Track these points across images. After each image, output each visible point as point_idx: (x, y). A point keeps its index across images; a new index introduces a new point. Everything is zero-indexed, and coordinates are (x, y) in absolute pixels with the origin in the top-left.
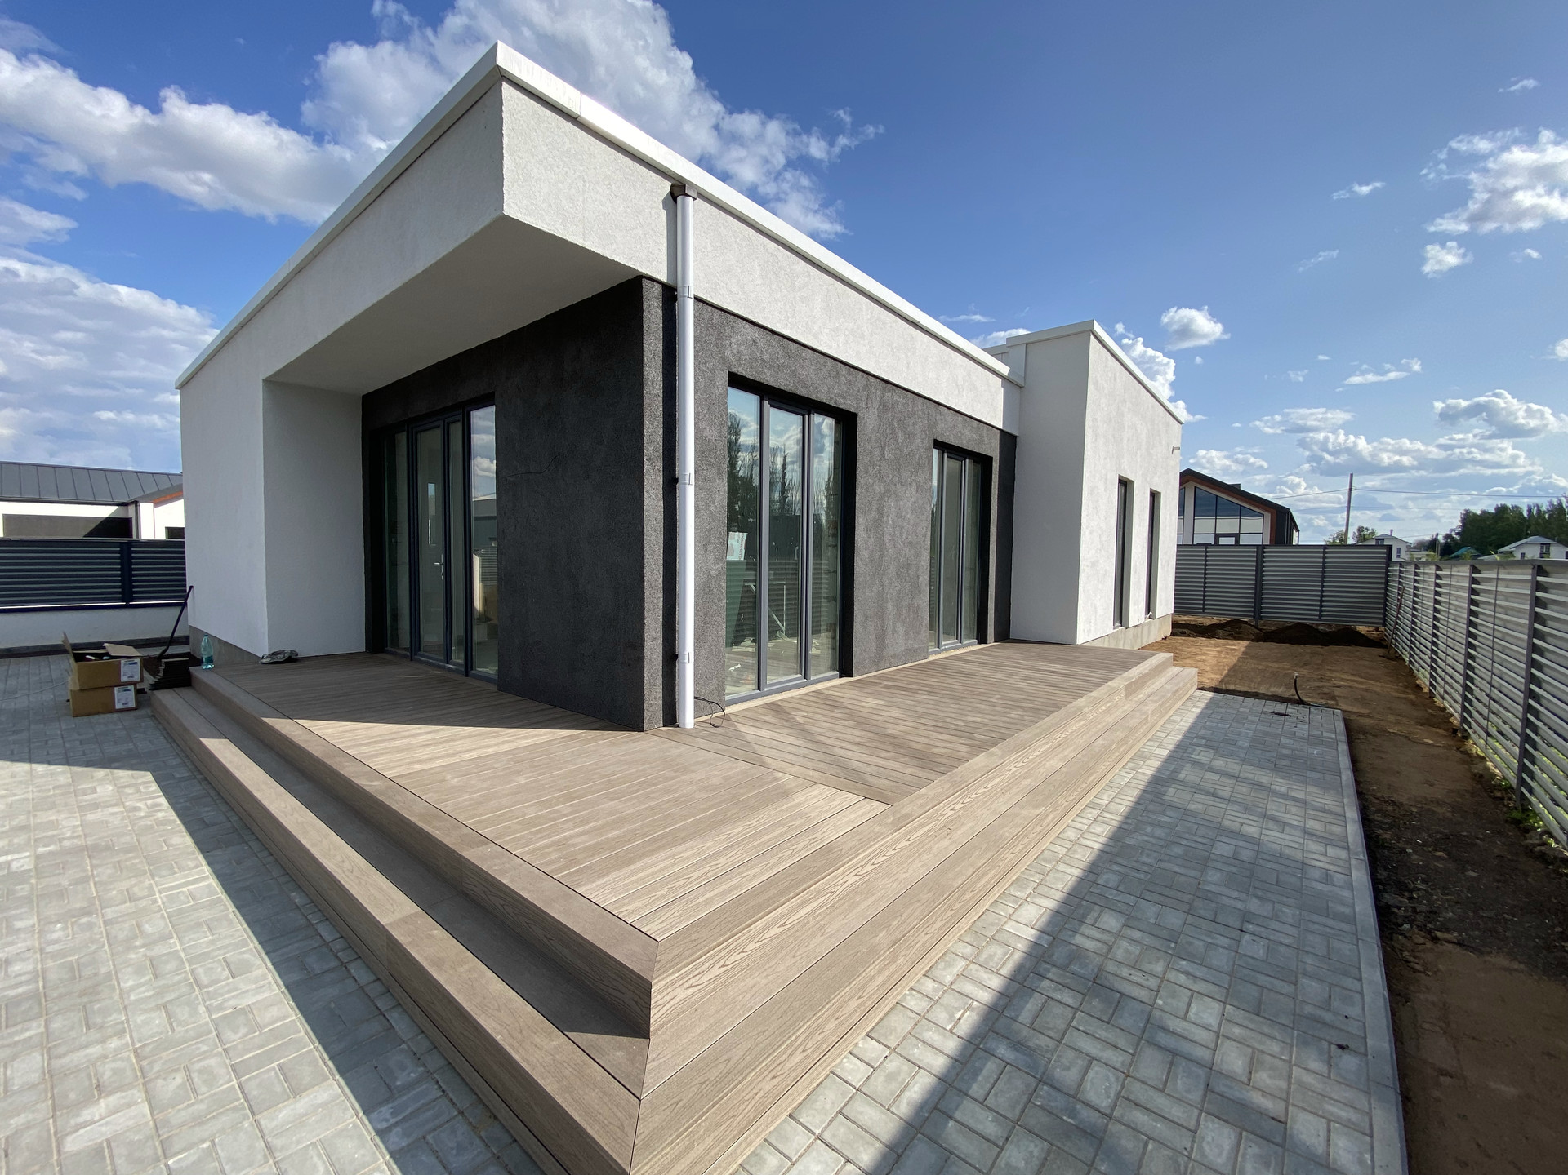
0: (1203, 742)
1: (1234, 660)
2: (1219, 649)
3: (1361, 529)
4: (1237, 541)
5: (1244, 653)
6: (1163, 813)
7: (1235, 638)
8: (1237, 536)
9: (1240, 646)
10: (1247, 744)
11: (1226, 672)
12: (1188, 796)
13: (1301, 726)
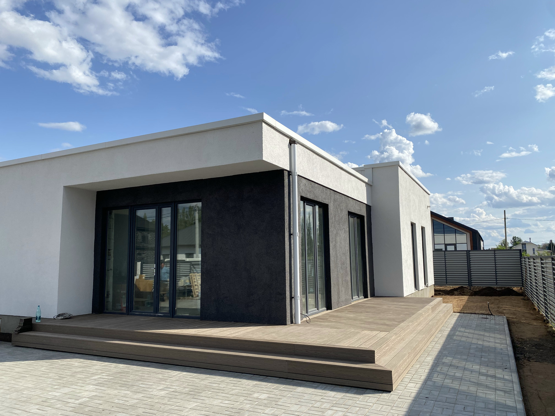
0: (461, 326)
1: (464, 303)
2: (457, 299)
3: (514, 238)
4: (455, 248)
5: (467, 300)
6: (454, 341)
7: (462, 295)
8: (455, 245)
9: (465, 298)
10: (475, 326)
11: (462, 307)
12: (461, 338)
13: (492, 321)
